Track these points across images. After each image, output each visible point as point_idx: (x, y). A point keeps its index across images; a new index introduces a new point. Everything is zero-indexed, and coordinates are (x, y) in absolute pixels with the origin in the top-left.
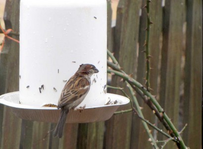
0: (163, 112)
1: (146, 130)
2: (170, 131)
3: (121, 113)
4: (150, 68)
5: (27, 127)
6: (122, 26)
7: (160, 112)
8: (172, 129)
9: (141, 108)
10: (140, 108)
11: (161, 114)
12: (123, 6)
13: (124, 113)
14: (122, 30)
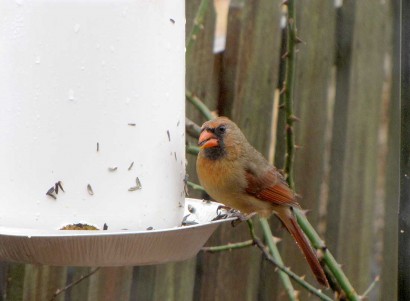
0: (324, 249)
1: (287, 291)
2: (339, 293)
3: (227, 249)
4: (295, 146)
5: (10, 279)
6: (240, 50)
7: (316, 248)
8: (344, 287)
9: (275, 240)
10: (273, 240)
11: (319, 254)
12: (242, 5)
13: (233, 249)
14: (239, 57)
